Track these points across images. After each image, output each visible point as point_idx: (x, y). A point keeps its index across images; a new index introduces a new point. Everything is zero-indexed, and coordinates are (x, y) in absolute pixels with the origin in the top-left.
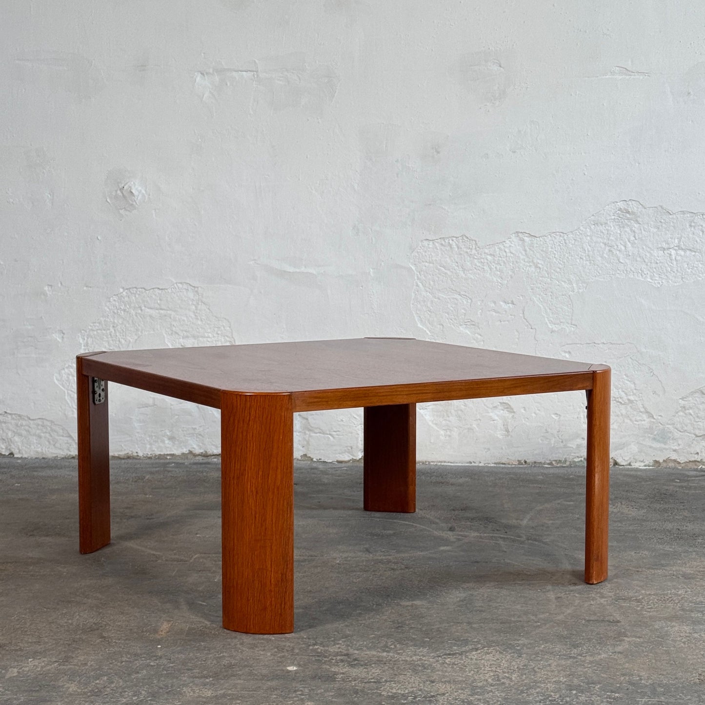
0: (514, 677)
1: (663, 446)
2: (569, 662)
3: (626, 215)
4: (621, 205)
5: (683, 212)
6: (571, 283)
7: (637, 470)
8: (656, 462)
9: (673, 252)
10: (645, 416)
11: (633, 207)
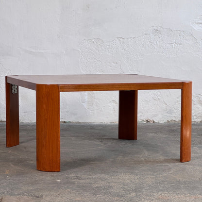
0: (137, 181)
1: (170, 115)
2: (154, 176)
3: (157, 31)
4: (155, 28)
5: (177, 30)
6: (137, 56)
7: (161, 124)
8: (168, 121)
9: (174, 45)
10: (164, 105)
11: (159, 28)
